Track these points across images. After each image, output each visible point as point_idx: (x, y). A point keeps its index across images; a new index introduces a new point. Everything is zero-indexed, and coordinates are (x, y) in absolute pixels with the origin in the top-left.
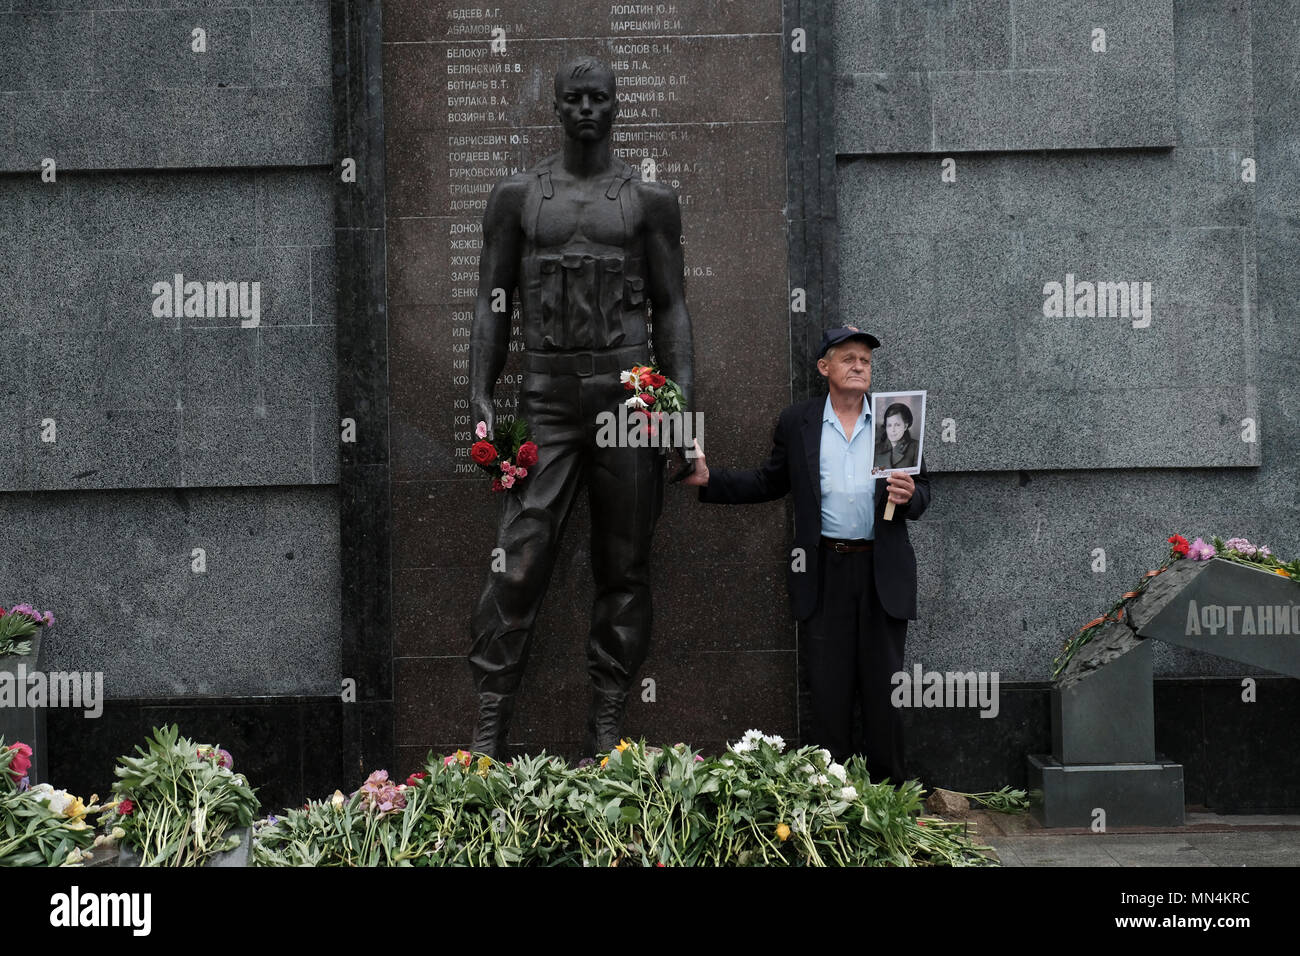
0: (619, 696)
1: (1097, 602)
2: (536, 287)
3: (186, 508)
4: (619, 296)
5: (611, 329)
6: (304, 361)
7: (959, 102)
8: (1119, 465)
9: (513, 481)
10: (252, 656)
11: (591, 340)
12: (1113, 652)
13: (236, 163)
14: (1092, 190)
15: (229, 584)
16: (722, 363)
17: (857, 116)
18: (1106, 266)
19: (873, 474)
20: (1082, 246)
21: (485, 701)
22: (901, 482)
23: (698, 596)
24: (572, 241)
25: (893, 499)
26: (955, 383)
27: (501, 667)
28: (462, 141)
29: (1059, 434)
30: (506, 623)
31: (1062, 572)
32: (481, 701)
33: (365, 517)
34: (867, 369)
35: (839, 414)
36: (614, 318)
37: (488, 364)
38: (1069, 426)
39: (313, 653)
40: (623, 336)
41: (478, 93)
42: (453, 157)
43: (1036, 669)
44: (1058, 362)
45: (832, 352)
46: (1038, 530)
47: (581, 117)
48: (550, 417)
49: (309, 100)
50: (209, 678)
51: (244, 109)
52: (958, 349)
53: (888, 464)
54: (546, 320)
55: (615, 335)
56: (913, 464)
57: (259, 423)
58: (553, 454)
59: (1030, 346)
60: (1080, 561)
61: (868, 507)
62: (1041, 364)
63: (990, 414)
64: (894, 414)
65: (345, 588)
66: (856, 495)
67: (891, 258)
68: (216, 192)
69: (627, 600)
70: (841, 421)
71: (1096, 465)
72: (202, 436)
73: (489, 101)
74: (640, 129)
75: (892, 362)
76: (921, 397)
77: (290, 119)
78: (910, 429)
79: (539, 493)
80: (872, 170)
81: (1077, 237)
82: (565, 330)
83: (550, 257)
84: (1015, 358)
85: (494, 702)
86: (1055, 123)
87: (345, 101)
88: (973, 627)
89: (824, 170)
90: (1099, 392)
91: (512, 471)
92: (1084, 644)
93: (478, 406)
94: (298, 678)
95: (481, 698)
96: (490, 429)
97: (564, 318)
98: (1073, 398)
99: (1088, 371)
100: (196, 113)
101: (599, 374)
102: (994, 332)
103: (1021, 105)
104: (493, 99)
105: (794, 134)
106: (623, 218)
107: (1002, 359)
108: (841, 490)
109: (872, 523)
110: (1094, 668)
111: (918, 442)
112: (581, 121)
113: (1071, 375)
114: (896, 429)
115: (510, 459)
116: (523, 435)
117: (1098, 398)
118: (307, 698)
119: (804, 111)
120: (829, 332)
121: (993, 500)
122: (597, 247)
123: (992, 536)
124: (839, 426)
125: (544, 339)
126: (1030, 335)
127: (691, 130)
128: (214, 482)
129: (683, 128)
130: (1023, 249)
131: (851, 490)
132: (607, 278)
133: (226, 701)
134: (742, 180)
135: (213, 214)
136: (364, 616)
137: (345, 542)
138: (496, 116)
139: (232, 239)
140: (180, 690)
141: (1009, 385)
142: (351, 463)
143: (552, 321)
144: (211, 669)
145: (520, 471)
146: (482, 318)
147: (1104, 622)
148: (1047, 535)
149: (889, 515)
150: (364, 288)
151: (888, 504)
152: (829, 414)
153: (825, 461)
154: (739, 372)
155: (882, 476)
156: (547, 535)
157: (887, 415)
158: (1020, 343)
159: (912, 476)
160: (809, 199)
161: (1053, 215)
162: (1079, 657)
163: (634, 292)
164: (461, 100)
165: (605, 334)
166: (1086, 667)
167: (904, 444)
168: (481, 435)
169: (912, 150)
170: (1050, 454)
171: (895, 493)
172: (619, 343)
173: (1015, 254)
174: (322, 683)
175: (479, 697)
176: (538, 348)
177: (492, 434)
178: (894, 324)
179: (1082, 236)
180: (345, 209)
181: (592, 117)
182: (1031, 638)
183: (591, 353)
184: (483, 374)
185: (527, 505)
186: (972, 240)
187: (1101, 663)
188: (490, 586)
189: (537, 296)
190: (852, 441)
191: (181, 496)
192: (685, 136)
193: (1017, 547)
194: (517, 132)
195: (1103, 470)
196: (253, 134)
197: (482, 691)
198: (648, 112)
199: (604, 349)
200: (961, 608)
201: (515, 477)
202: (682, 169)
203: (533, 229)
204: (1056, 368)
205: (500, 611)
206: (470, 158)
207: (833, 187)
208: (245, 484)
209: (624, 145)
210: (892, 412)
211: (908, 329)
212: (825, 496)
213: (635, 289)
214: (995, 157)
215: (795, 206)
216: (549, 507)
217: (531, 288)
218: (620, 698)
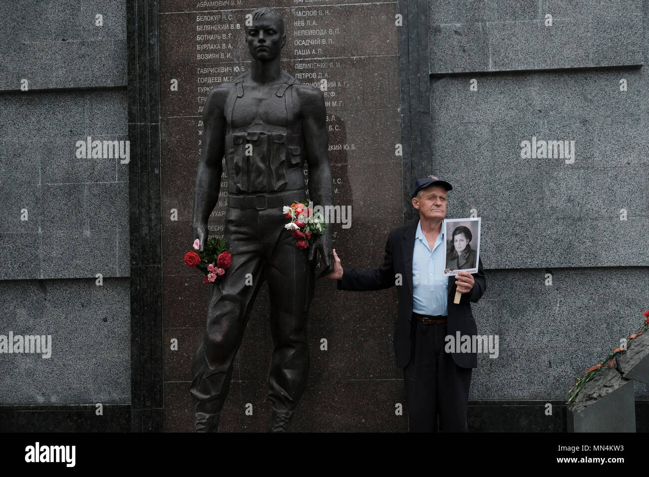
0: (287, 414)
1: (596, 350)
2: (232, 153)
3: (45, 292)
4: (283, 158)
5: (279, 179)
6: (113, 203)
7: (506, 40)
8: (609, 264)
9: (215, 277)
10: (83, 380)
11: (265, 187)
12: (607, 388)
13: (72, 86)
14: (591, 94)
15: (69, 336)
16: (361, 203)
17: (443, 50)
18: (599, 140)
19: (446, 273)
20: (584, 128)
21: (199, 418)
22: (464, 278)
23: (347, 345)
24: (254, 123)
25: (460, 290)
26: (505, 214)
27: (209, 396)
28: (205, 71)
29: (570, 246)
30: (211, 368)
31: (573, 331)
32: (197, 417)
33: (146, 297)
34: (444, 204)
35: (425, 233)
36: (280, 172)
37: (204, 203)
38: (577, 241)
39: (118, 378)
40: (286, 184)
41: (215, 42)
42: (200, 80)
43: (558, 392)
44: (569, 200)
45: (421, 193)
46: (558, 305)
47: (259, 44)
48: (241, 236)
49: (115, 47)
50: (57, 393)
51: (77, 53)
52: (507, 193)
53: (456, 266)
54: (237, 174)
55: (281, 183)
56: (473, 266)
57: (86, 240)
58: (243, 259)
59: (552, 191)
60: (584, 324)
61: (443, 295)
62: (559, 202)
63: (527, 233)
64: (459, 233)
65: (133, 340)
66: (435, 287)
67: (464, 137)
68: (62, 103)
69: (292, 352)
70: (427, 239)
71: (594, 265)
72: (53, 248)
73: (221, 46)
74: (311, 61)
75: (465, 201)
76: (477, 222)
77: (103, 59)
78: (470, 243)
79: (233, 285)
80: (452, 84)
81: (581, 123)
82: (249, 180)
83: (239, 134)
84: (543, 198)
85: (204, 419)
86: (566, 52)
87: (134, 47)
88: (518, 365)
89: (422, 83)
90: (596, 219)
91: (215, 271)
92: (588, 381)
93: (196, 229)
94: (109, 393)
95: (197, 416)
96: (201, 244)
97: (248, 172)
98: (579, 223)
99: (589, 206)
100: (49, 57)
101: (271, 208)
102: (529, 182)
103: (545, 41)
104: (224, 45)
105: (404, 62)
106: (286, 109)
107: (534, 199)
108: (426, 283)
109: (446, 304)
110: (595, 399)
111: (476, 252)
112: (259, 47)
113: (578, 209)
114: (460, 244)
115: (214, 263)
116: (223, 248)
117: (595, 223)
118: (113, 406)
119: (410, 48)
120: (419, 180)
121: (530, 286)
122: (268, 127)
123: (529, 309)
124: (425, 241)
125: (236, 186)
126: (551, 184)
127: (342, 61)
128: (60, 276)
129: (337, 60)
130: (547, 131)
131: (432, 283)
132: (275, 147)
133: (65, 407)
134: (372, 91)
135: (60, 117)
136: (145, 357)
137: (133, 312)
138: (225, 55)
139: (71, 131)
140: (41, 399)
141: (539, 215)
142: (137, 264)
143: (241, 174)
144: (59, 388)
145: (220, 271)
146: (201, 174)
147: (601, 368)
148: (564, 308)
149: (457, 300)
150: (146, 159)
151: (457, 293)
152: (420, 233)
153: (416, 264)
154: (371, 208)
155: (452, 275)
156: (238, 311)
157: (454, 234)
158: (546, 189)
159: (472, 274)
160: (413, 101)
161: (566, 110)
162: (585, 391)
163: (294, 156)
164: (205, 46)
165: (274, 182)
166: (590, 398)
167: (466, 253)
168: (196, 247)
169: (477, 71)
170: (565, 258)
171: (461, 286)
172: (283, 188)
173: (542, 134)
174: (123, 396)
175: (195, 415)
176: (234, 192)
177: (202, 247)
178: (467, 178)
179: (584, 122)
180: (134, 112)
181: (265, 44)
182: (553, 373)
183: (265, 194)
184: (200, 209)
185: (225, 293)
186: (515, 126)
187: (600, 396)
188: (202, 345)
189: (232, 159)
190: (433, 251)
191: (42, 284)
192: (338, 65)
193: (545, 316)
194: (238, 65)
195: (599, 268)
196: (82, 69)
197: (197, 412)
198: (316, 51)
199: (273, 192)
200: (510, 353)
201: (217, 274)
202: (337, 84)
203: (230, 118)
204: (569, 204)
205: (207, 361)
206: (210, 80)
207: (428, 94)
208: (78, 277)
209: (301, 71)
210: (457, 232)
211: (475, 181)
212: (416, 287)
213: (294, 154)
214: (529, 75)
215: (406, 106)
216: (238, 294)
217: (229, 154)
218: (288, 415)
